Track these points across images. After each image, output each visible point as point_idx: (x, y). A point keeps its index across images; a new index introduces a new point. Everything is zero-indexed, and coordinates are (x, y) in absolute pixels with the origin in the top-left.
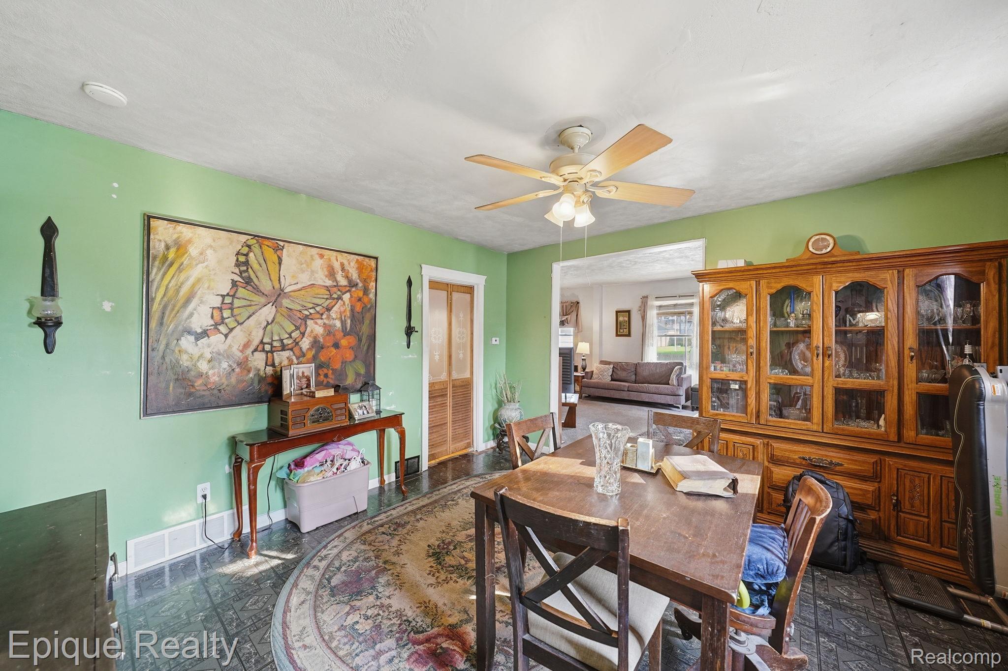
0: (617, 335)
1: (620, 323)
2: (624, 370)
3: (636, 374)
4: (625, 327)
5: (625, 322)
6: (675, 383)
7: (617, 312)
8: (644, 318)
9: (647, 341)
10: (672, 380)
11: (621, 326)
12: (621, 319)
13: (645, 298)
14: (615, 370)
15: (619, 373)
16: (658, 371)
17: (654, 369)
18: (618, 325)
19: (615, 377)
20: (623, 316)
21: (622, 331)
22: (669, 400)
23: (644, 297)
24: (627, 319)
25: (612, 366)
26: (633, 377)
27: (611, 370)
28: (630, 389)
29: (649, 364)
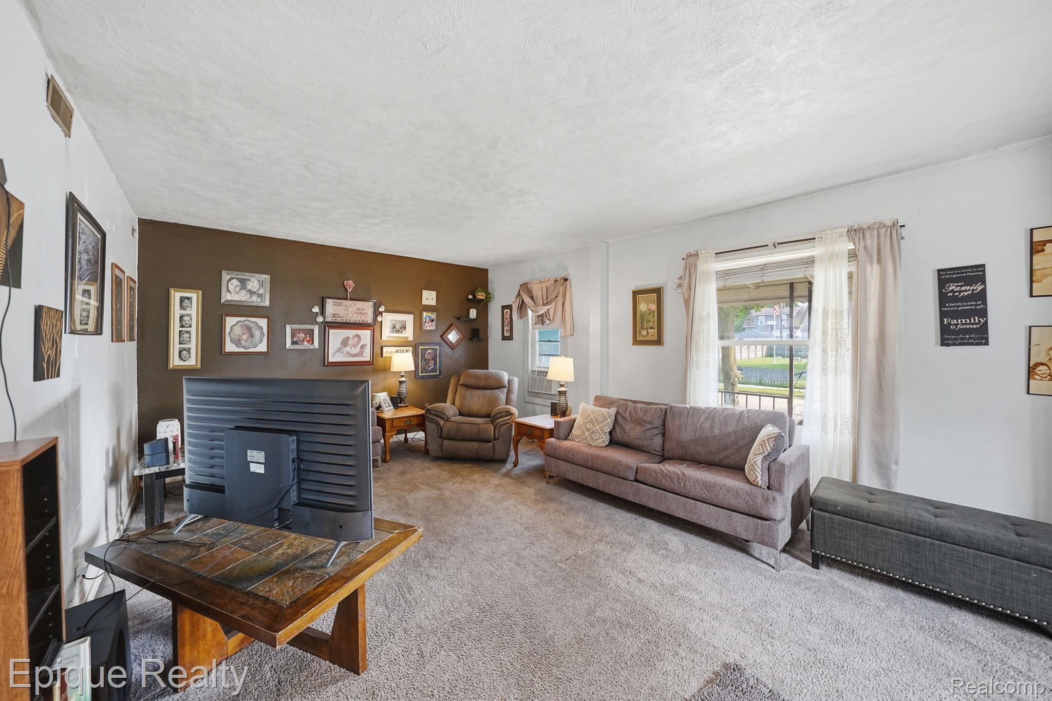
0: (636, 342)
1: (642, 316)
2: (639, 422)
3: (664, 435)
4: (651, 324)
5: (651, 312)
6: (759, 476)
7: (635, 293)
8: (688, 303)
9: (694, 356)
10: (753, 469)
11: (642, 324)
12: (643, 307)
13: (692, 258)
14: (619, 418)
15: (628, 427)
16: (717, 431)
17: (707, 425)
18: (637, 318)
19: (619, 435)
20: (647, 302)
21: (645, 333)
22: (739, 525)
23: (690, 255)
24: (653, 307)
25: (613, 411)
26: (657, 441)
27: (610, 421)
28: (640, 477)
29: (695, 410)
